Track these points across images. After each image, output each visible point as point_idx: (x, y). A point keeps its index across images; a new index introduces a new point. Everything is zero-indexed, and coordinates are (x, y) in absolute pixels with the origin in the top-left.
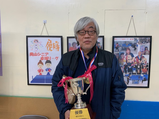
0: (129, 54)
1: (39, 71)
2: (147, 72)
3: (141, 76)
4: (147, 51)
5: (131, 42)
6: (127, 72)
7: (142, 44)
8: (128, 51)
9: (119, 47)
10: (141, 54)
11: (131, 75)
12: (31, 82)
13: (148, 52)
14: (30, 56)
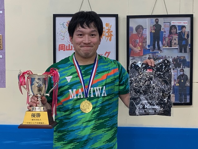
14: (59, 51)
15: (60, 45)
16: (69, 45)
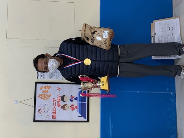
1: (73, 109)
14: (56, 118)
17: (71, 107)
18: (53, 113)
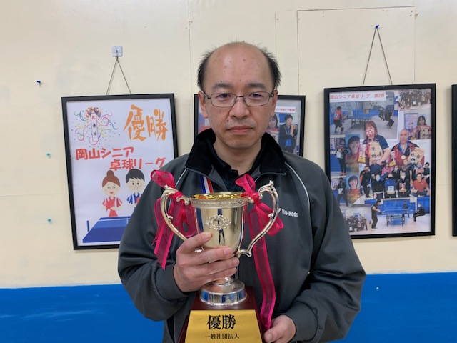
0: (373, 137)
2: (428, 189)
3: (411, 201)
4: (423, 128)
5: (378, 105)
6: (371, 191)
7: (408, 108)
8: (370, 131)
9: (345, 119)
10: (406, 137)
11: (382, 200)
12: (85, 240)
13: (426, 131)
14: (77, 159)
15: (77, 150)
16: (94, 149)
17: (112, 198)
18: (92, 151)
